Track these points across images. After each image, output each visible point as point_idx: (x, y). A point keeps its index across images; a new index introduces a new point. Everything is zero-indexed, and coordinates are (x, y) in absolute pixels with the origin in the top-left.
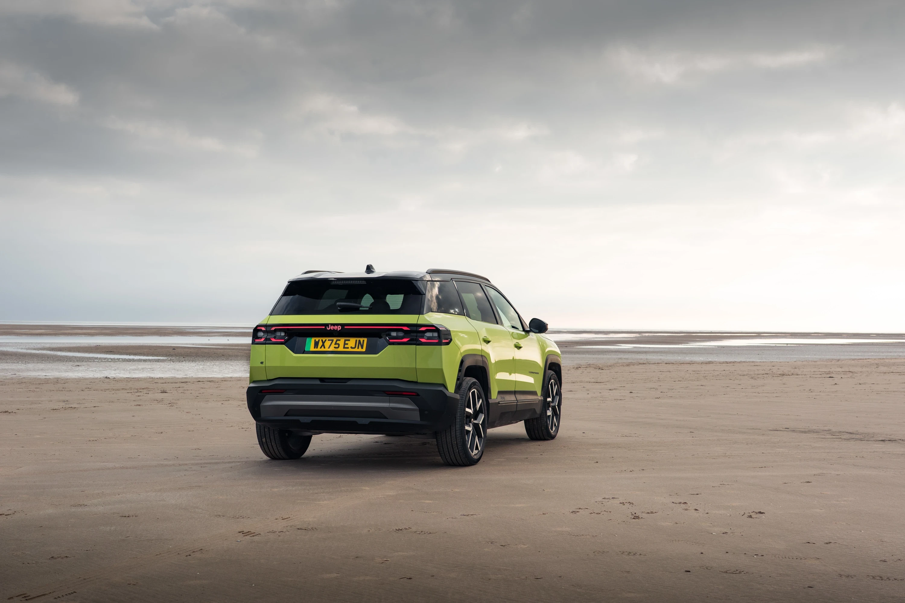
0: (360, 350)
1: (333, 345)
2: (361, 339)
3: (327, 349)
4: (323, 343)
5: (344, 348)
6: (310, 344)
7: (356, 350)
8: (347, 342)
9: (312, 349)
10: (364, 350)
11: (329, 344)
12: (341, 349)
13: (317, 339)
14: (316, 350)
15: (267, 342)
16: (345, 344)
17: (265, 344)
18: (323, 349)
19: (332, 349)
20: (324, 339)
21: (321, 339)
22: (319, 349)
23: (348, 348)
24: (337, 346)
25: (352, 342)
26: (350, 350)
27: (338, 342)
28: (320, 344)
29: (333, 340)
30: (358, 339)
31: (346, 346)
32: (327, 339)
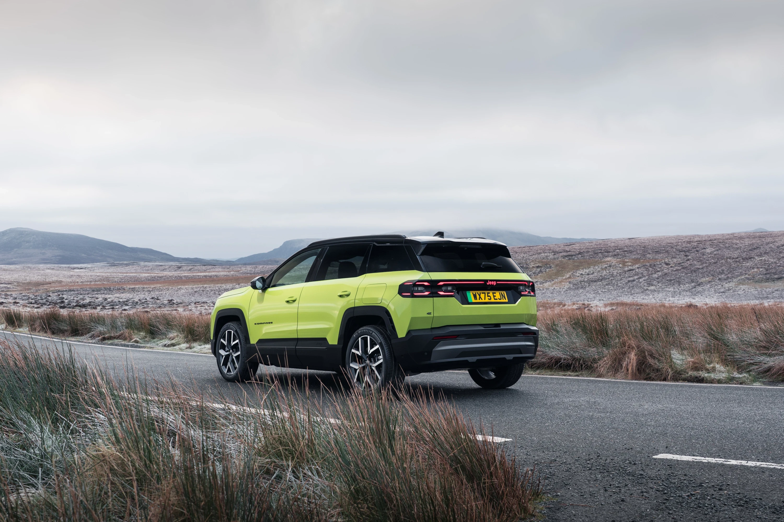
0: (504, 301)
1: (487, 298)
2: (503, 292)
3: (483, 301)
4: (480, 295)
5: (495, 299)
6: (470, 295)
7: (502, 301)
8: (494, 295)
9: (474, 301)
10: (507, 301)
11: (484, 296)
12: (493, 300)
13: (474, 292)
14: (476, 301)
15: (434, 295)
16: (494, 296)
17: (433, 297)
18: (481, 301)
19: (487, 300)
20: (479, 292)
21: (476, 292)
22: (478, 301)
23: (497, 299)
24: (489, 298)
25: (498, 294)
26: (498, 301)
27: (489, 295)
28: (478, 297)
29: (485, 293)
30: (500, 292)
31: (495, 298)
32: (481, 292)
